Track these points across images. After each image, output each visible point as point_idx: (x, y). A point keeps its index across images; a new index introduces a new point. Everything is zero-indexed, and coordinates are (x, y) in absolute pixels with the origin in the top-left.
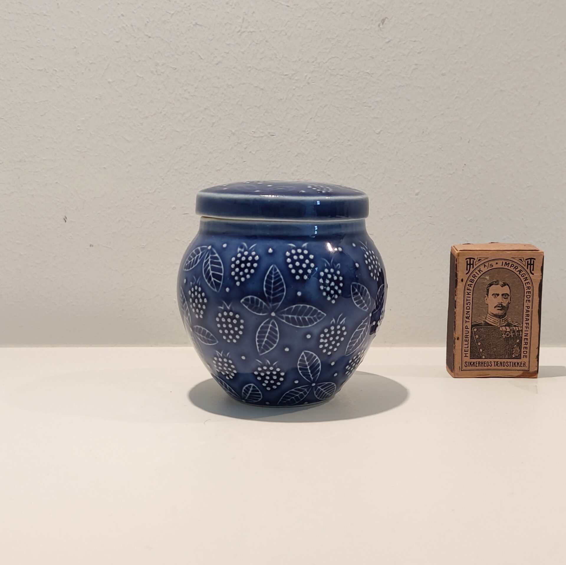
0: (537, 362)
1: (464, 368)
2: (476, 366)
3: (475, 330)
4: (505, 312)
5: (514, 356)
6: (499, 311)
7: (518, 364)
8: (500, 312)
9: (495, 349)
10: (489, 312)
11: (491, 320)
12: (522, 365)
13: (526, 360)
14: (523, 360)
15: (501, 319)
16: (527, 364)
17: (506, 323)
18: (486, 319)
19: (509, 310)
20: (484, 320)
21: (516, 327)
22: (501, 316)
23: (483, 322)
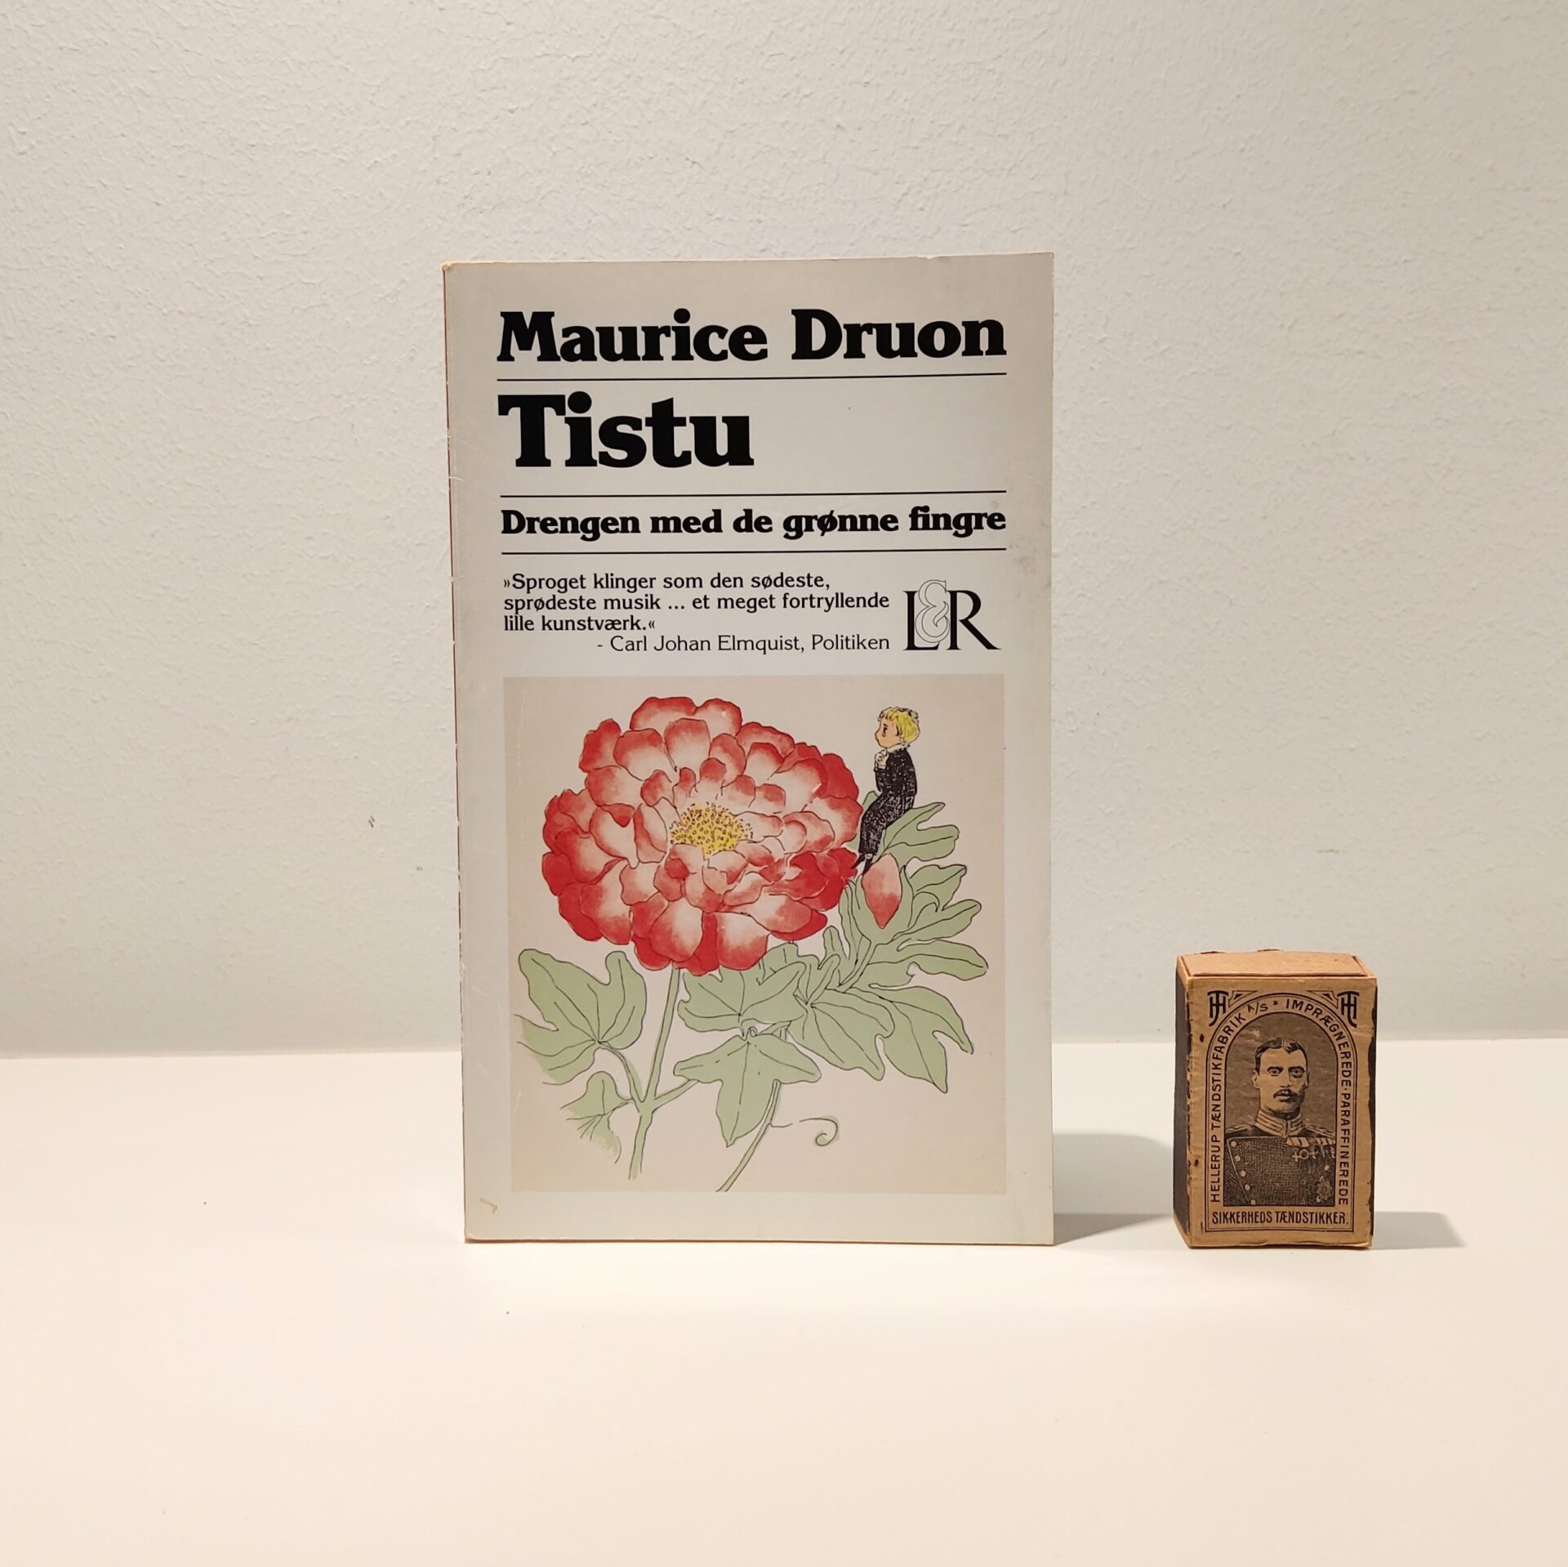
1: (1212, 1226)
3: (1234, 1144)
9: (1278, 1185)
18: (1256, 1121)
20: (1252, 1123)
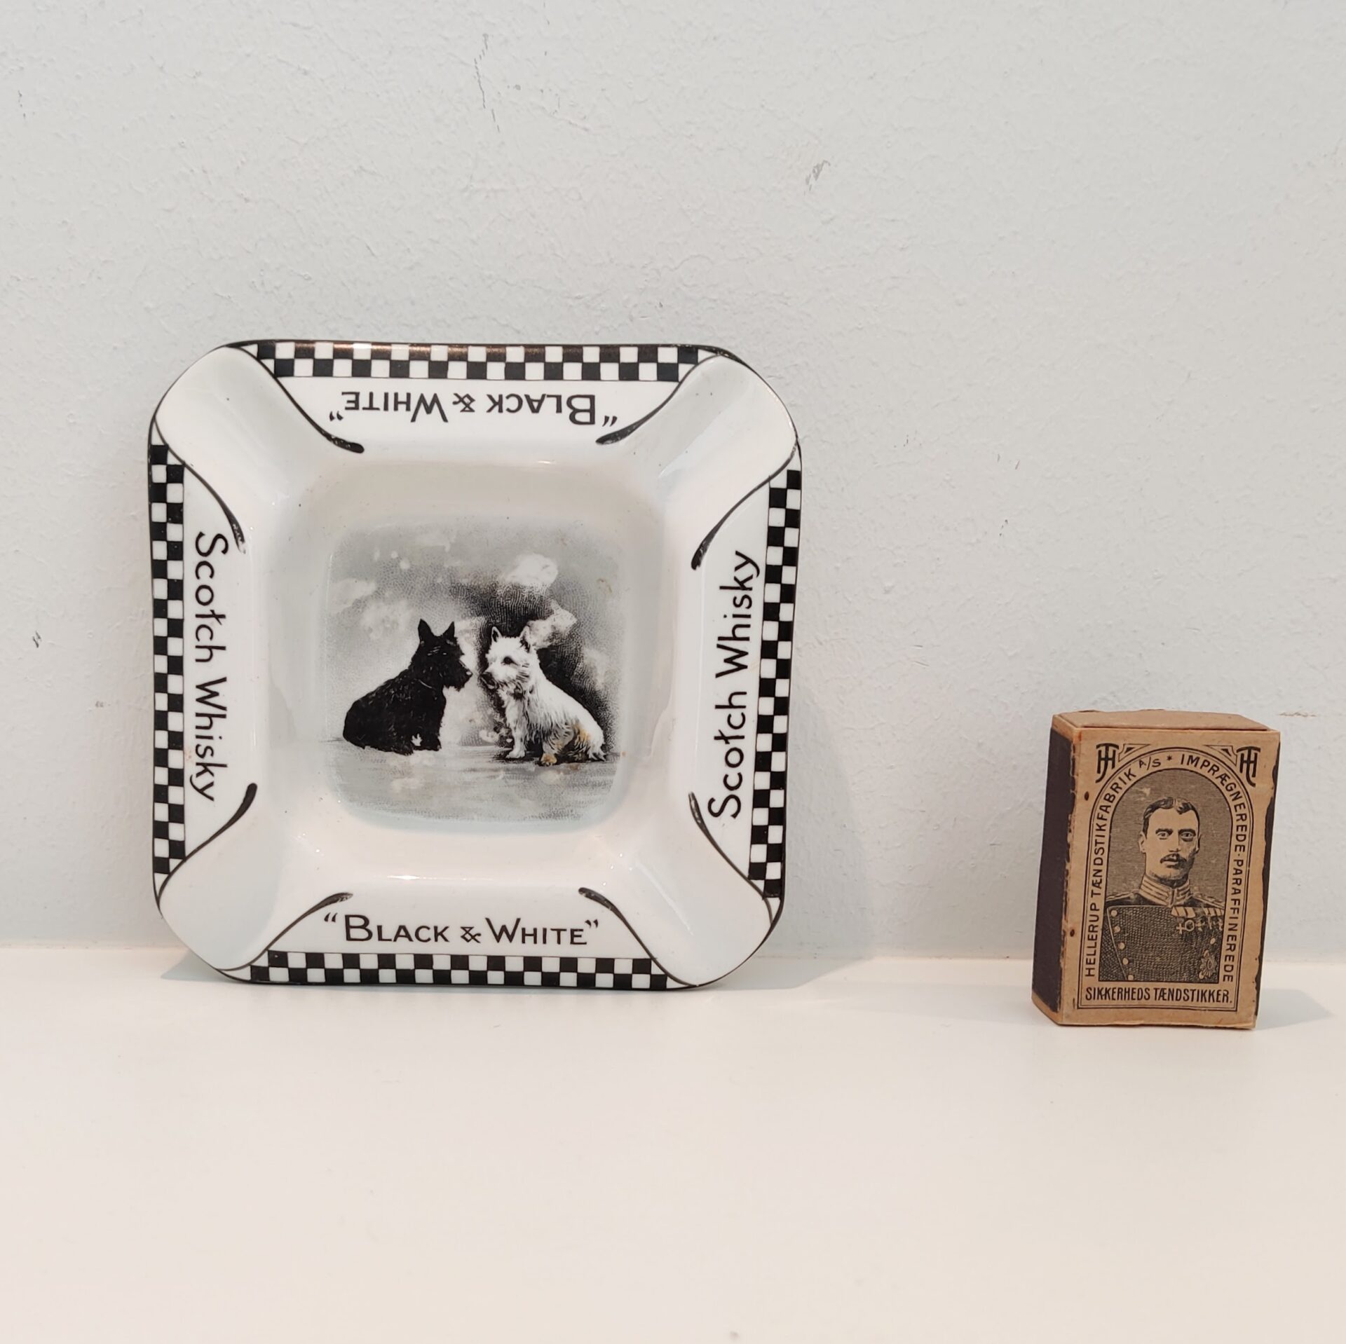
0: (1256, 992)
2: (1113, 999)
4: (1185, 873)
5: (1201, 976)
6: (1172, 869)
7: (1211, 994)
8: (1173, 873)
9: (1158, 959)
10: (1147, 873)
11: (1151, 891)
12: (1221, 998)
13: (1229, 986)
14: (1223, 986)
15: (1173, 888)
16: (1232, 997)
17: (1187, 898)
19: (1195, 868)
20: (1135, 890)
21: (1212, 910)
22: (1173, 882)
23: (1132, 896)
